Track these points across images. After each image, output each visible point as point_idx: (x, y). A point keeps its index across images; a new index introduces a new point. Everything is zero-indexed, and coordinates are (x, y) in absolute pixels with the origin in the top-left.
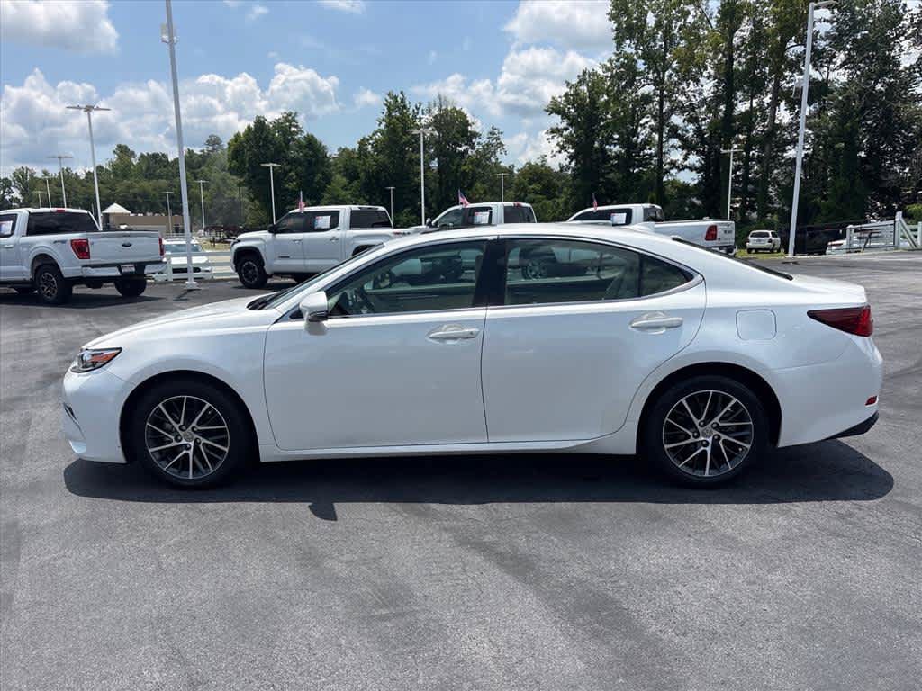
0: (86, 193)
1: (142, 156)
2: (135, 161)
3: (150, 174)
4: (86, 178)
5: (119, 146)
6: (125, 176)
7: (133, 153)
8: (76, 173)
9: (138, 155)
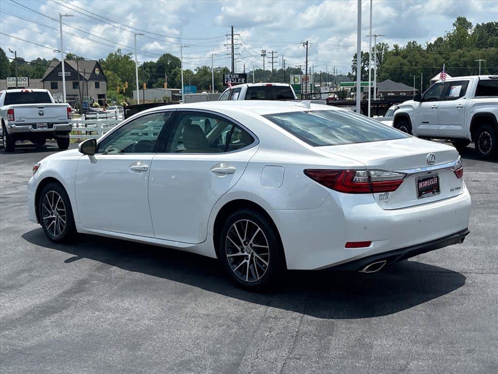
0: (425, 63)
1: (478, 26)
2: (470, 32)
3: (482, 43)
4: (428, 49)
5: (459, 19)
6: (459, 47)
7: (470, 25)
8: (420, 46)
9: (474, 25)
